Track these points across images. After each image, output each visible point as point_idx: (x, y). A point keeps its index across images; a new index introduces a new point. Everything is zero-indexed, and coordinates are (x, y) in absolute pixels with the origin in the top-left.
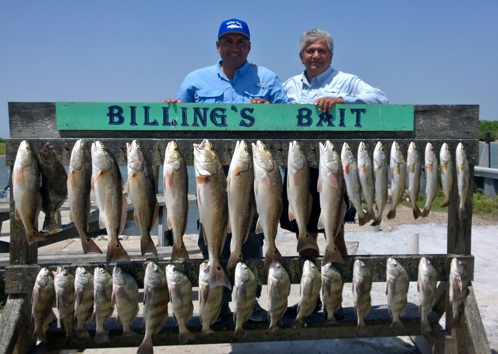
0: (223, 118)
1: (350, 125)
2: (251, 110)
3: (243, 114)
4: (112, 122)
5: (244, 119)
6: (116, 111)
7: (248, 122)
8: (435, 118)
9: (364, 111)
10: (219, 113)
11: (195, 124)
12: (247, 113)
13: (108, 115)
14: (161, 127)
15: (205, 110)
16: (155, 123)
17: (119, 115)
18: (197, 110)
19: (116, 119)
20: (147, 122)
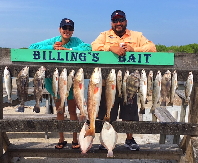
0: (85, 57)
1: (143, 62)
2: (98, 54)
3: (94, 56)
4: (35, 58)
5: (94, 58)
6: (37, 53)
7: (96, 59)
8: (184, 59)
9: (150, 55)
10: (83, 55)
11: (72, 60)
12: (96, 55)
13: (33, 55)
14: (56, 61)
15: (77, 53)
16: (54, 59)
17: (38, 55)
18: (73, 54)
19: (37, 57)
20: (50, 59)
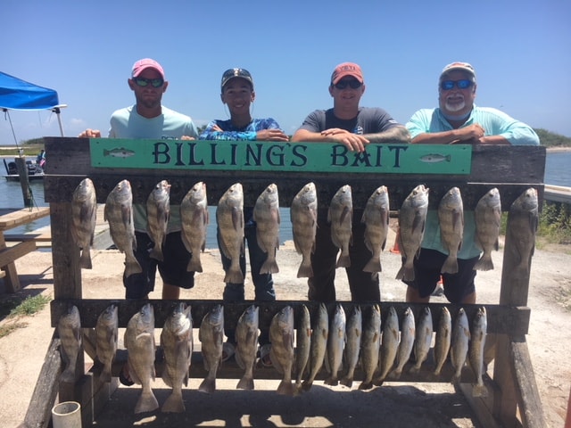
13: (153, 153)
14: (208, 167)
20: (192, 162)
